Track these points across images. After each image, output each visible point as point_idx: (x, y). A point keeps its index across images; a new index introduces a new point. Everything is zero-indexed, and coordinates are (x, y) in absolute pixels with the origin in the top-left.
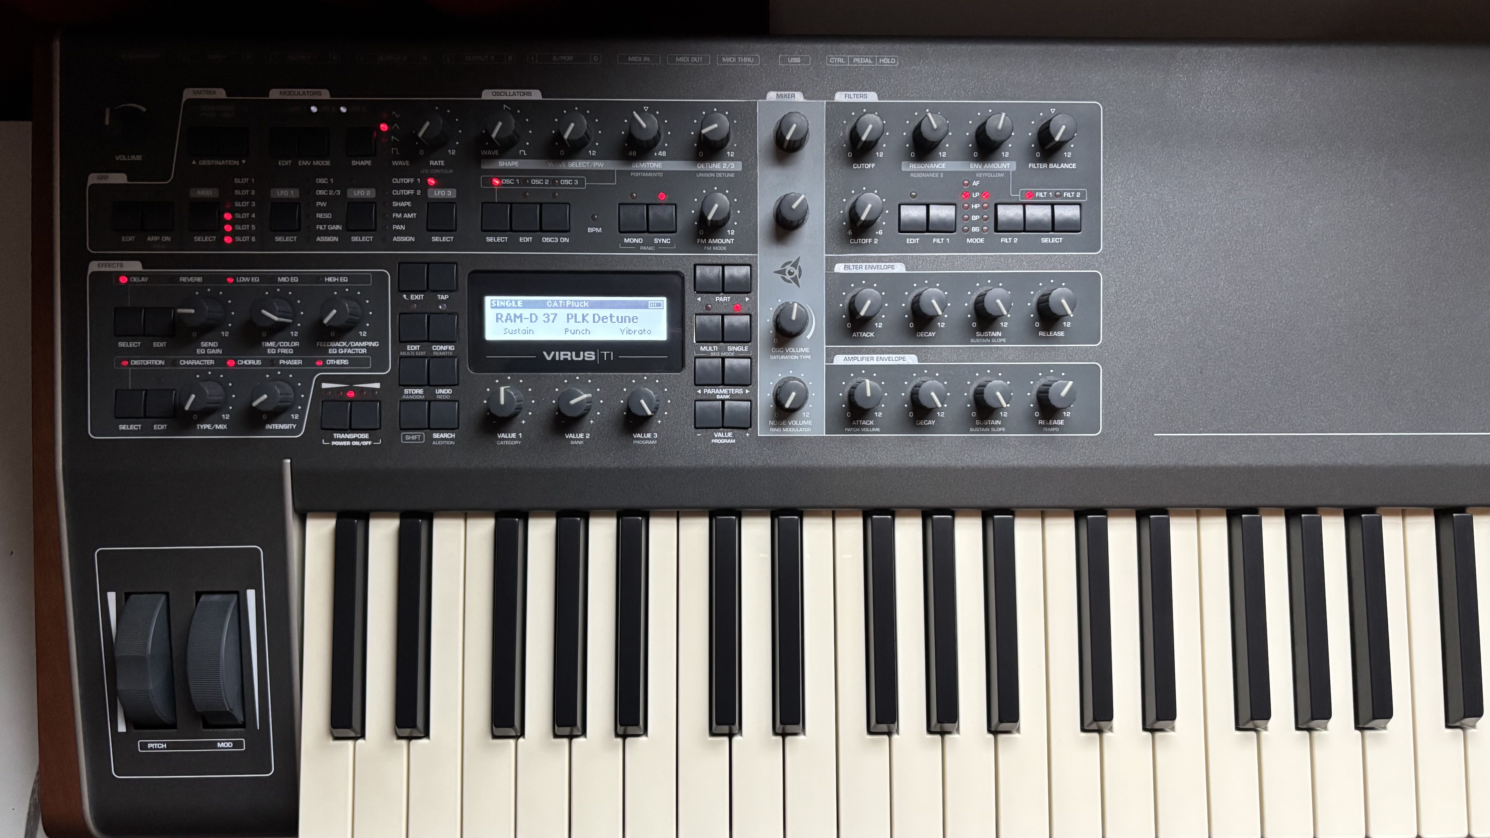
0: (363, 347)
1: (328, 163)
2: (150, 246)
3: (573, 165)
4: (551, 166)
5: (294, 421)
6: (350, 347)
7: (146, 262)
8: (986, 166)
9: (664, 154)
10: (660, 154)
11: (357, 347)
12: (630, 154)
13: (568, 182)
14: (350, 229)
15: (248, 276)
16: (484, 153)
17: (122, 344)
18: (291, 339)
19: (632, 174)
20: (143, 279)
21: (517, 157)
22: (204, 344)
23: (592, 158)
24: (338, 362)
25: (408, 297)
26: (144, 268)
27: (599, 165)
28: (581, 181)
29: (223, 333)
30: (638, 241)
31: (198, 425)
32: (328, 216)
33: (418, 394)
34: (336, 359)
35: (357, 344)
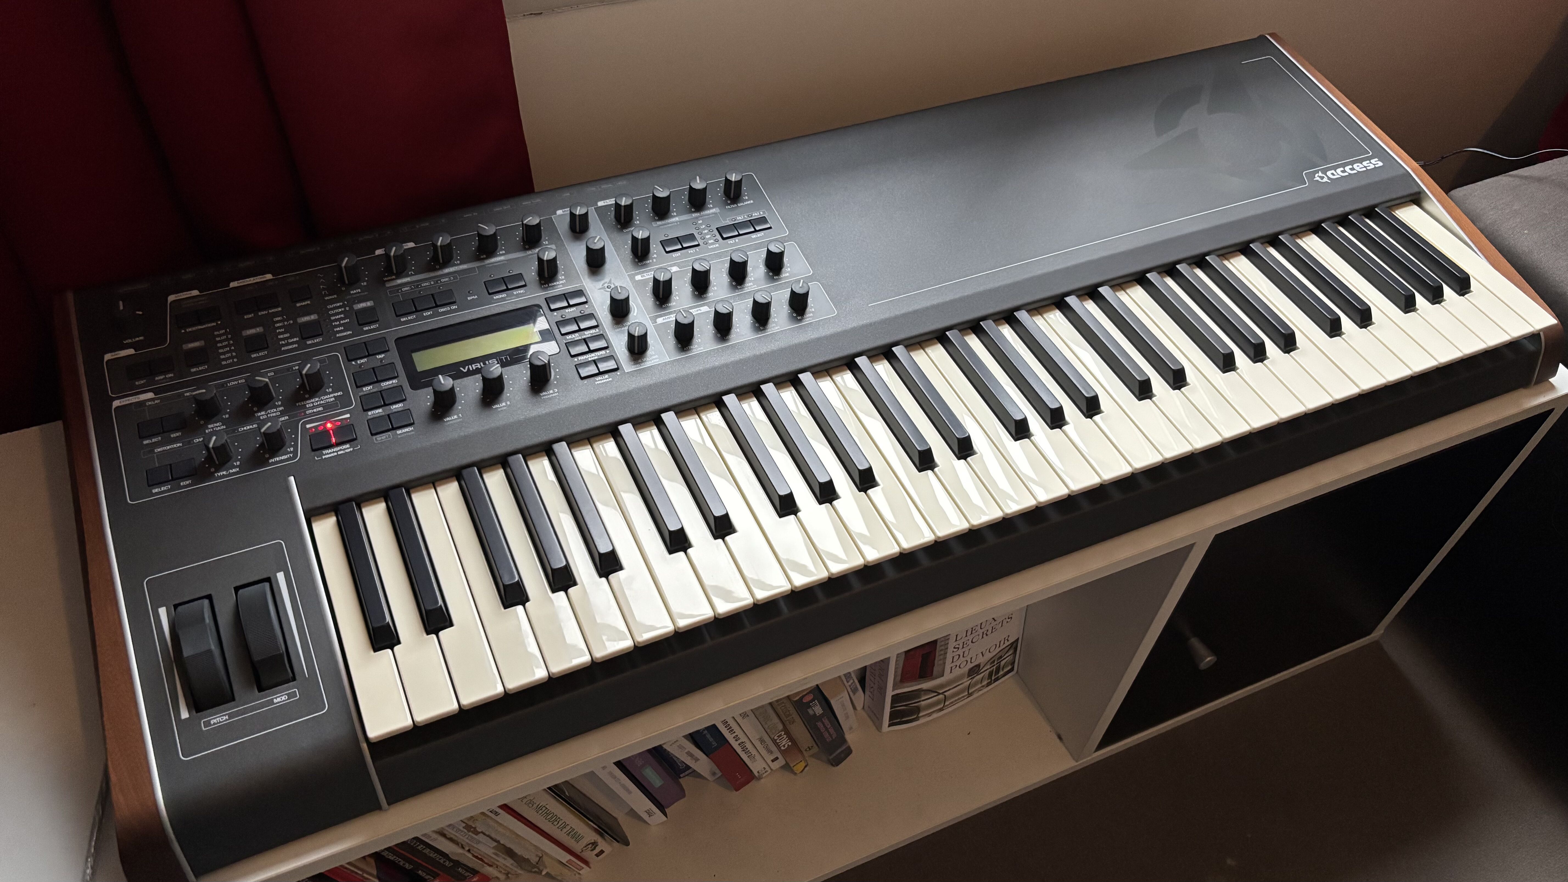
0: (331, 398)
1: (280, 309)
2: (158, 382)
3: (446, 271)
4: (432, 274)
5: (291, 452)
6: (322, 400)
7: (156, 391)
8: (702, 213)
9: (504, 252)
10: (501, 252)
11: (327, 399)
12: (482, 257)
13: (447, 279)
14: (304, 338)
15: (236, 381)
16: (385, 279)
17: (145, 442)
18: (276, 407)
19: (487, 266)
20: (156, 402)
21: (408, 276)
22: (210, 426)
23: (458, 265)
24: (315, 410)
25: (356, 363)
26: (155, 395)
27: (465, 267)
28: (455, 278)
29: (224, 416)
30: (503, 296)
31: (216, 474)
32: (286, 335)
33: (379, 412)
34: (313, 409)
35: (326, 397)
